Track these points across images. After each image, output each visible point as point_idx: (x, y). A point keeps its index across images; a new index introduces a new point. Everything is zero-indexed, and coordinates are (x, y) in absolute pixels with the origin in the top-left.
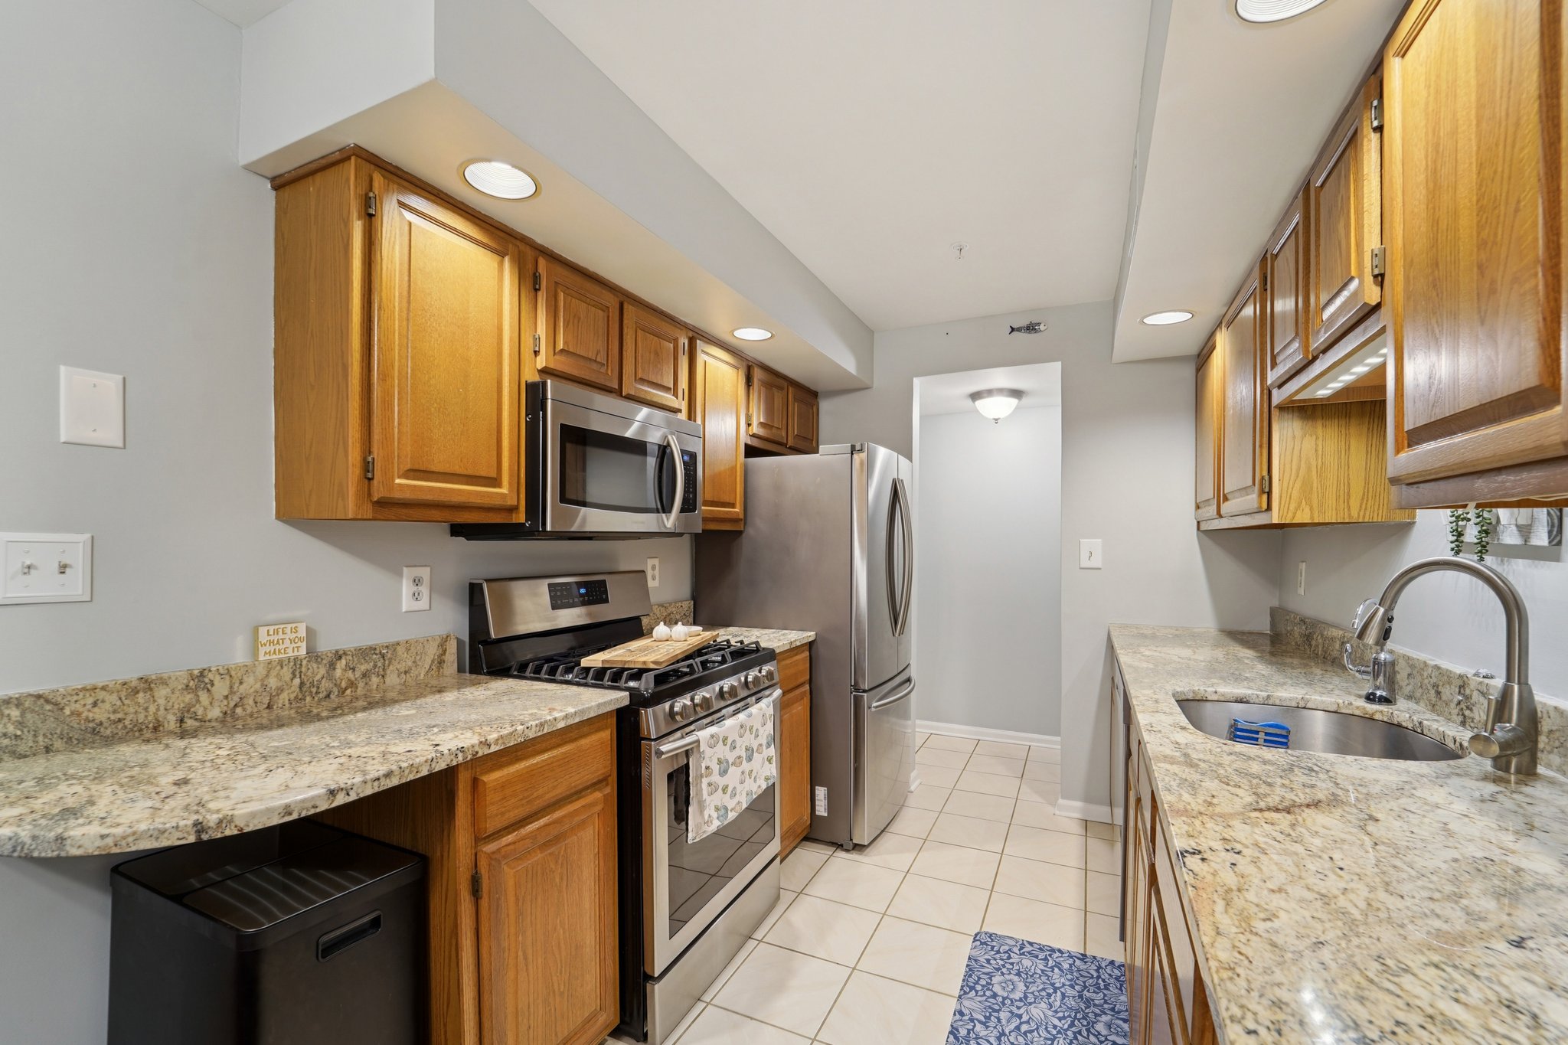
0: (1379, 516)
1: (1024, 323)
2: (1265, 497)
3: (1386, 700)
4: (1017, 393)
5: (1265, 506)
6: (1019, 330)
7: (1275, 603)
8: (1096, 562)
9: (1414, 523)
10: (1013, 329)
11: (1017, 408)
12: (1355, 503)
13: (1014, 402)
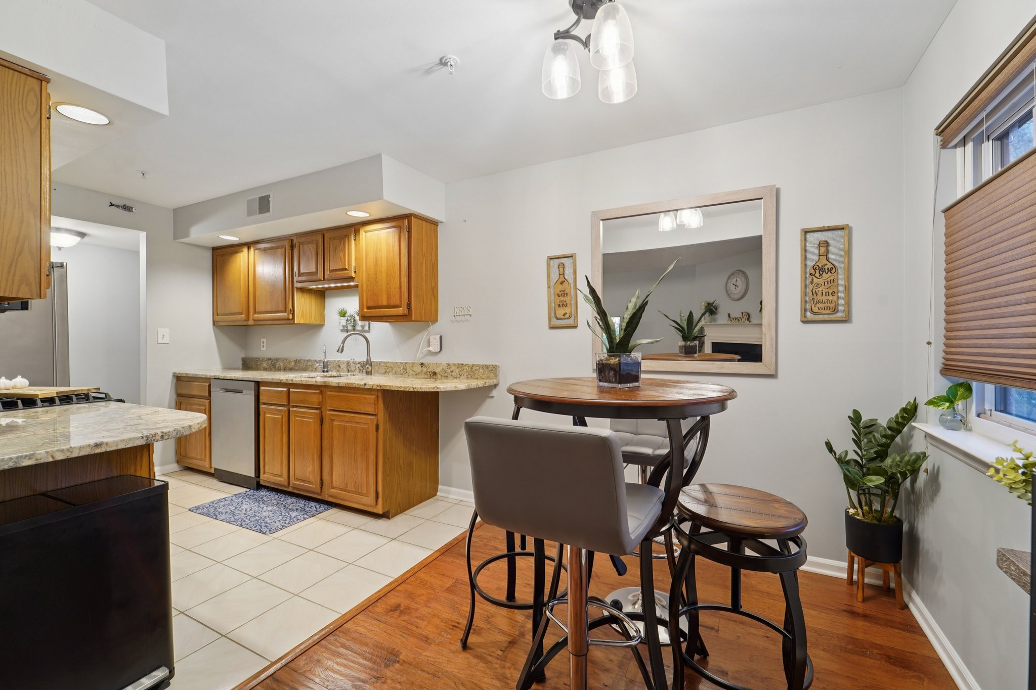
0: (318, 323)
1: (121, 203)
2: (291, 315)
3: (327, 371)
4: (82, 235)
5: (291, 318)
6: (117, 206)
7: (244, 356)
8: (166, 340)
9: (324, 325)
10: (112, 205)
11: (79, 243)
12: (313, 318)
13: (78, 239)
